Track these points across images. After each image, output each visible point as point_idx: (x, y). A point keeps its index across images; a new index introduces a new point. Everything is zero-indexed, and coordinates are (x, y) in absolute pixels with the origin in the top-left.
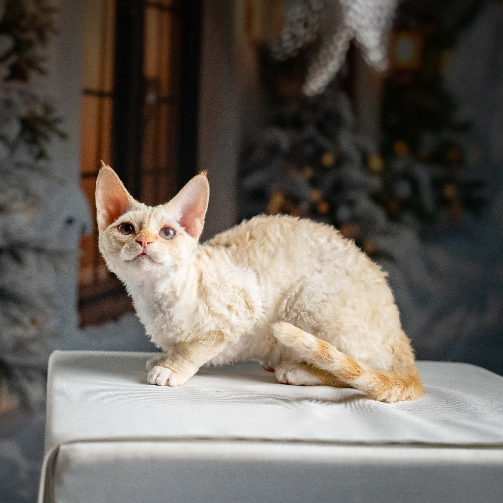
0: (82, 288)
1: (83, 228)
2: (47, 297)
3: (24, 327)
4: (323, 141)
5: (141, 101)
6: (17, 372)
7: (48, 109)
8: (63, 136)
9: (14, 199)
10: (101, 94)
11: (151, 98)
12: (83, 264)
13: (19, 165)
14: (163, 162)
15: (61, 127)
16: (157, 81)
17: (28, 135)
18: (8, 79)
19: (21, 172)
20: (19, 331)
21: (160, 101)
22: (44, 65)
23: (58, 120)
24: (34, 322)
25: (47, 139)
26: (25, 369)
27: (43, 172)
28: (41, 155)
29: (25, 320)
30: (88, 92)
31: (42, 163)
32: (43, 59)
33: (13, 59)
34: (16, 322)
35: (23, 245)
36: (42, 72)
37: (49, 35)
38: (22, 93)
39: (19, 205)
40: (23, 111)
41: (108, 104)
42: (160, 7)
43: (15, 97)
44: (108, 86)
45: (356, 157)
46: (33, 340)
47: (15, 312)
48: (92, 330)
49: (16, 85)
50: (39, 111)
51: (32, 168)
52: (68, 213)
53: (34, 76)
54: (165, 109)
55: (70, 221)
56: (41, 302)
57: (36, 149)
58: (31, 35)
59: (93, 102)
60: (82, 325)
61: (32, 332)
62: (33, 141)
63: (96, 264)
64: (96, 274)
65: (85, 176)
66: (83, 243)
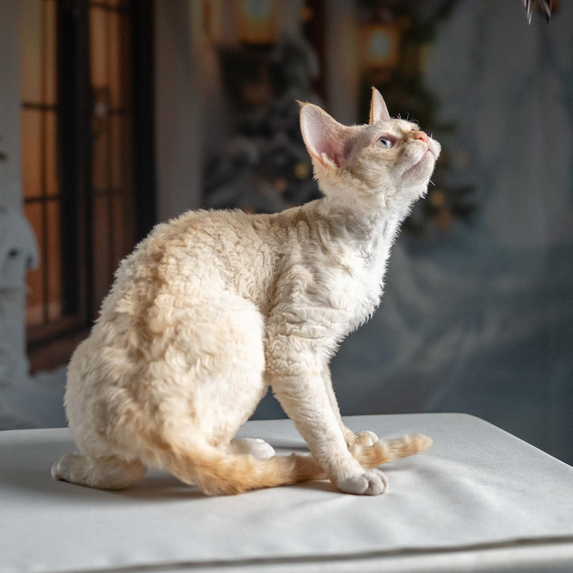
0: (30, 329)
1: (29, 260)
5: (89, 112)
8: (2, 157)
10: (43, 108)
11: (101, 109)
12: (30, 301)
14: (117, 181)
16: (106, 90)
21: (110, 113)
30: (27, 106)
41: (51, 118)
42: (106, 6)
48: (44, 376)
52: (9, 245)
54: (116, 122)
55: (13, 254)
59: (34, 117)
60: (33, 372)
63: (46, 301)
64: (46, 314)
65: (28, 201)
66: (29, 278)
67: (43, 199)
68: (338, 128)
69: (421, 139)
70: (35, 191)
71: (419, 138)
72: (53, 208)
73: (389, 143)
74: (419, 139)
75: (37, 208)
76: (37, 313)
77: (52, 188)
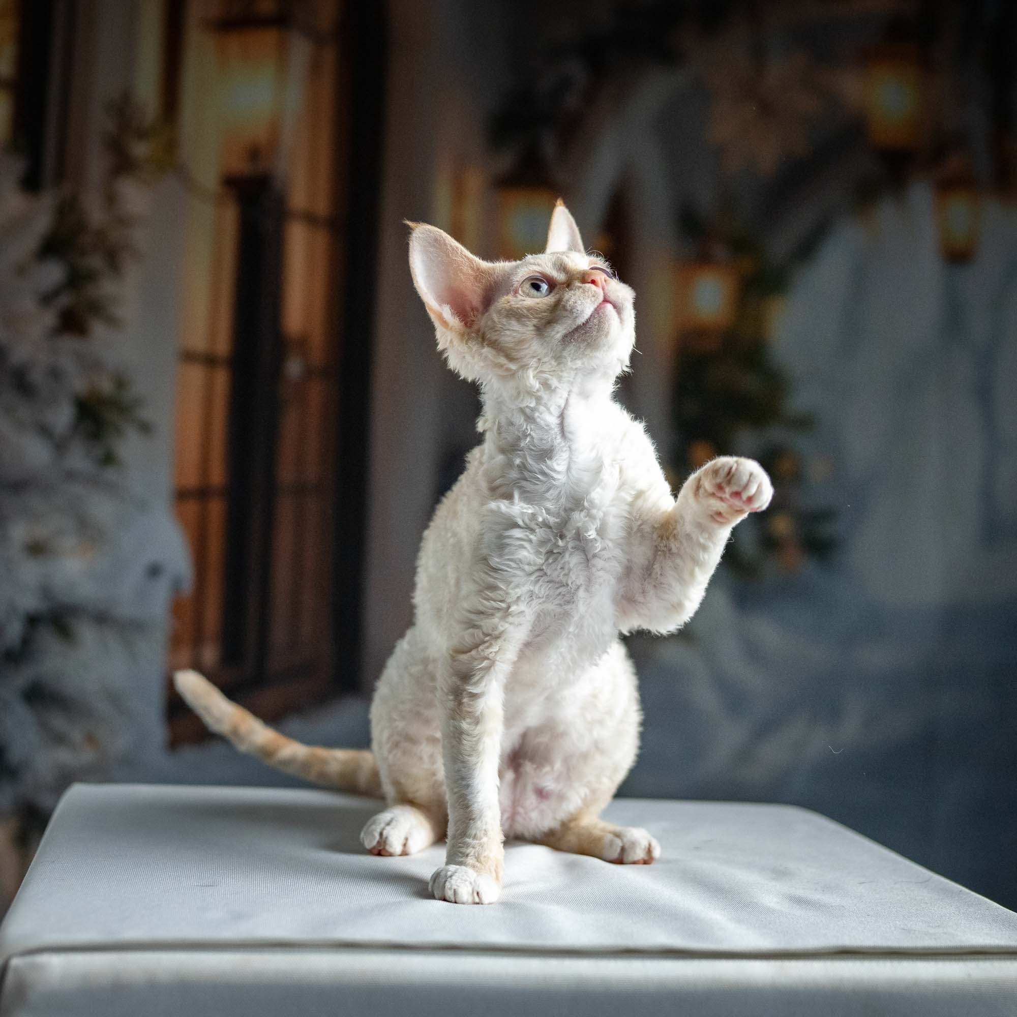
1: (177, 584)
2: (114, 698)
3: (74, 748)
5: (277, 372)
7: (121, 383)
8: (146, 428)
9: (61, 532)
10: (209, 361)
11: (294, 368)
12: (175, 643)
13: (71, 476)
14: (311, 473)
15: (144, 413)
16: (303, 342)
17: (88, 426)
20: (64, 756)
21: (309, 373)
23: (139, 403)
24: (91, 739)
25: (119, 432)
27: (111, 488)
28: (108, 459)
29: (76, 736)
30: (189, 357)
31: (110, 474)
32: (117, 300)
33: (65, 300)
34: (59, 739)
36: (112, 322)
37: (127, 262)
38: (78, 357)
39: (69, 542)
40: (79, 384)
41: (221, 379)
42: (310, 219)
43: (68, 364)
44: (223, 346)
47: (58, 722)
48: (189, 753)
49: (69, 344)
50: (106, 386)
51: (93, 481)
52: (150, 556)
53: (99, 330)
54: (316, 388)
55: (154, 571)
57: (99, 450)
58: (95, 262)
59: (196, 375)
60: (173, 744)
61: (86, 755)
62: (95, 435)
63: (197, 641)
64: (198, 661)
65: (182, 495)
66: (177, 608)
67: (203, 494)
68: (473, 265)
69: (593, 282)
70: (191, 479)
71: (590, 281)
72: (216, 509)
73: (544, 287)
74: (589, 283)
75: (192, 507)
77: (217, 475)
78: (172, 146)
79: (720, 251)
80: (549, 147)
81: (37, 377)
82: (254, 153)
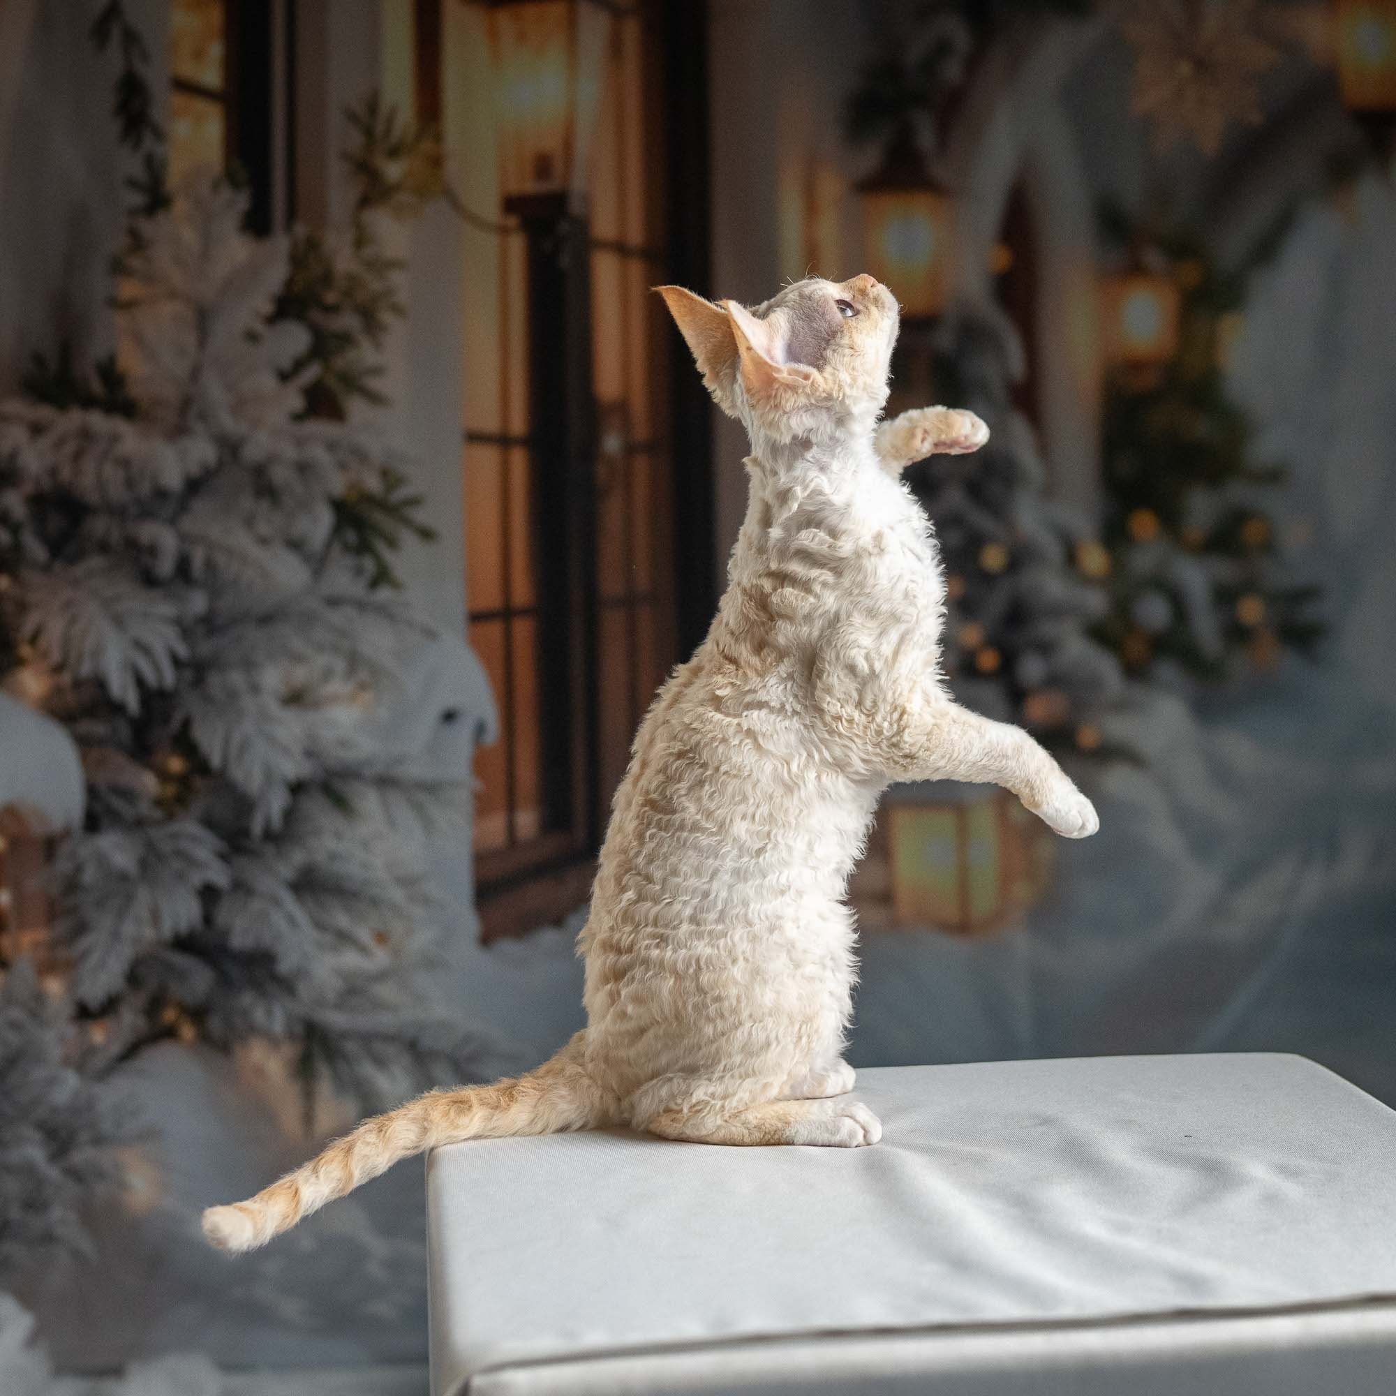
0: (481, 858)
1: (480, 729)
2: (407, 882)
3: (363, 949)
4: (981, 520)
5: (591, 448)
6: (351, 1047)
7: (390, 478)
8: (426, 534)
9: (327, 675)
10: (503, 441)
11: (612, 443)
12: (482, 807)
13: (334, 602)
14: (643, 580)
15: (421, 516)
16: (622, 407)
17: (351, 536)
18: (298, 418)
19: (337, 617)
20: (350, 959)
21: (630, 450)
22: (374, 383)
23: (414, 502)
24: (381, 937)
25: (392, 543)
26: (368, 1039)
27: (384, 612)
28: (381, 577)
29: (364, 934)
30: (474, 437)
31: (384, 594)
32: (377, 371)
33: (312, 372)
34: (344, 938)
35: (350, 773)
36: (375, 398)
37: (386, 317)
38: (332, 446)
39: (337, 686)
40: (338, 484)
41: (519, 460)
42: (621, 249)
43: (319, 454)
44: (518, 424)
45: (1052, 550)
46: (381, 976)
47: (342, 920)
48: (508, 947)
49: (319, 428)
50: (373, 484)
51: (361, 606)
52: (444, 699)
53: (356, 408)
54: (641, 465)
55: (449, 716)
56: (397, 894)
57: (369, 564)
58: (348, 321)
59: (488, 457)
60: (486, 939)
61: (380, 958)
62: (363, 548)
63: (511, 807)
64: (511, 827)
65: (477, 618)
66: (480, 764)
67: (506, 614)
70: (491, 599)
72: (523, 630)
75: (494, 630)
76: (495, 827)
77: (522, 592)
78: (436, 162)
79: (1154, 258)
80: (926, 138)
81: (281, 475)
82: (543, 167)
